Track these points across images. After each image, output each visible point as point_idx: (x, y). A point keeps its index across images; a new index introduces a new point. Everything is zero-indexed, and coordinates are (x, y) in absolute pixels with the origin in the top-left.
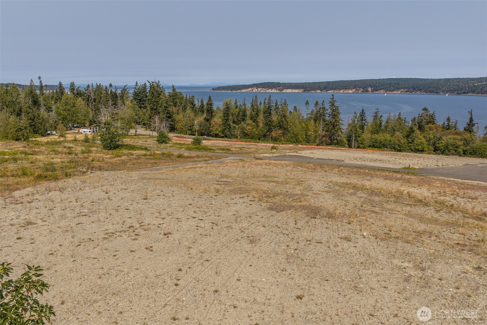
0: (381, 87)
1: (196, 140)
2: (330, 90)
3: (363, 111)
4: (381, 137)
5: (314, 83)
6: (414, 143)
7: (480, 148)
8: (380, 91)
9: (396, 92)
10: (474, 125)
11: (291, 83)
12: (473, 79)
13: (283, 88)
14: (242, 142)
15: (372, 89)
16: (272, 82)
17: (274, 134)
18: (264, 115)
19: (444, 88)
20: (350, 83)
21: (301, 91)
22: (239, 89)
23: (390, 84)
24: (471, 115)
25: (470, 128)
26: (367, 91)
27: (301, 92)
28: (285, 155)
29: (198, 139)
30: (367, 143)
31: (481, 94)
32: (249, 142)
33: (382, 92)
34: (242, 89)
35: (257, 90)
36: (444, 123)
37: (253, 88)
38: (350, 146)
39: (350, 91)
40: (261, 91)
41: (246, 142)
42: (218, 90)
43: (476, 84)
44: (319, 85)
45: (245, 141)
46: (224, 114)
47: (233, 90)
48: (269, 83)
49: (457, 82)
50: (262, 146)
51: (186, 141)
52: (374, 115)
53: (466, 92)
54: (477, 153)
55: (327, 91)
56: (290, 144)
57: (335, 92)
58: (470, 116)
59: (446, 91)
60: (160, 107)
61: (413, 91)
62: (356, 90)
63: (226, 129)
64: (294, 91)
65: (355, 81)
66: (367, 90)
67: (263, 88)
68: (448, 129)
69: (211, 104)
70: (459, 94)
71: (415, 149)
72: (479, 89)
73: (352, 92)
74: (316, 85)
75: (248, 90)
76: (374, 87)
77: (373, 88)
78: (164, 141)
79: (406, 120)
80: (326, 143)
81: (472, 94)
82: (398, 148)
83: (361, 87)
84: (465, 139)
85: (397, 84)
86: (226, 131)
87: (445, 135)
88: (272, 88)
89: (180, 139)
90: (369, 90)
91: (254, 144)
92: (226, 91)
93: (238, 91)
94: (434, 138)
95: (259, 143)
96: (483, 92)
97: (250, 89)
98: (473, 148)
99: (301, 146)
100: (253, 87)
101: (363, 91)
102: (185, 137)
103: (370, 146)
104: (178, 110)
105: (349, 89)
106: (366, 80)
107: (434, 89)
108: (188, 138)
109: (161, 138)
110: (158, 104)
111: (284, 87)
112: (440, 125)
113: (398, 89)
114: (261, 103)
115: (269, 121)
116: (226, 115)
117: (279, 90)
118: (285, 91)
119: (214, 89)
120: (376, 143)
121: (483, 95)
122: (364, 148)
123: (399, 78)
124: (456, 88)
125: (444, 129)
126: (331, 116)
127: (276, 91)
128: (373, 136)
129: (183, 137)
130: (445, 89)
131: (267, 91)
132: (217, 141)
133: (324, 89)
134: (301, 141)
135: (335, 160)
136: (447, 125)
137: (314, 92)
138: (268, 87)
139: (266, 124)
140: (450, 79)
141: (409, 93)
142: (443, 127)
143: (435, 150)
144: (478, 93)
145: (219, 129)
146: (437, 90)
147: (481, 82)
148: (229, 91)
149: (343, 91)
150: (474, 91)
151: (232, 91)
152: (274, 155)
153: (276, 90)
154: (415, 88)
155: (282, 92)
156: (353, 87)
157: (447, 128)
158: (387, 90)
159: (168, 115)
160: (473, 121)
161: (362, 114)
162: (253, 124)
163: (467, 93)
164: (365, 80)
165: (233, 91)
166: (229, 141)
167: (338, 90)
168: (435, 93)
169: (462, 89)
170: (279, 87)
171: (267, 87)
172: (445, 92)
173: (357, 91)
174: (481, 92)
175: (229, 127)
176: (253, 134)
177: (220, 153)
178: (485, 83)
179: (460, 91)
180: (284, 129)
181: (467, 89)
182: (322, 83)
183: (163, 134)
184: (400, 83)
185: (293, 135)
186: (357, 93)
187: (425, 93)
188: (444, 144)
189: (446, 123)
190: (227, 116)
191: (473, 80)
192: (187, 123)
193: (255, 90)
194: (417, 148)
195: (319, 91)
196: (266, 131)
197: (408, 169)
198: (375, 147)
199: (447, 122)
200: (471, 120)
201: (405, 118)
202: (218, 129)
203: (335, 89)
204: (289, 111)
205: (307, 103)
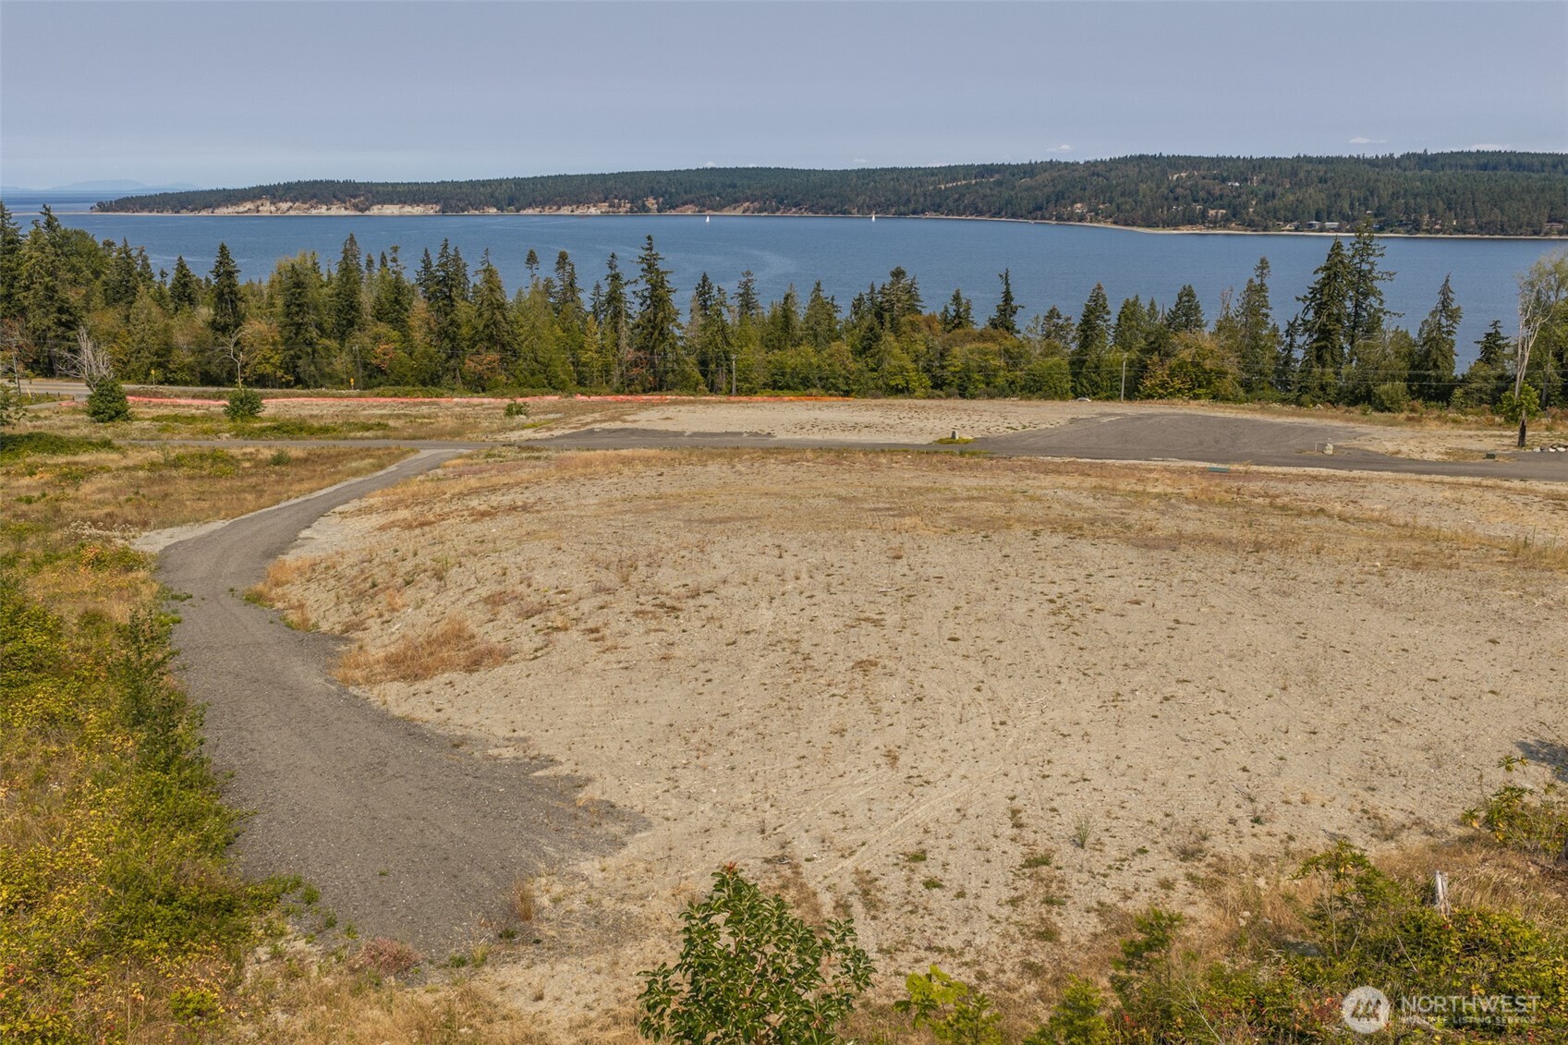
0: (686, 197)
1: (241, 401)
2: (530, 205)
3: (705, 279)
4: (791, 358)
5: (472, 184)
6: (883, 369)
7: (1049, 374)
8: (683, 209)
9: (729, 211)
10: (1015, 312)
11: (394, 185)
12: (932, 172)
13: (367, 199)
14: (384, 396)
15: (657, 203)
16: (327, 182)
17: (470, 365)
18: (432, 306)
19: (860, 199)
20: (589, 183)
21: (431, 210)
22: (205, 207)
23: (710, 186)
24: (1007, 284)
25: (1004, 318)
26: (645, 209)
27: (431, 212)
28: (592, 431)
29: (247, 398)
30: (760, 377)
31: (958, 215)
32: (406, 395)
33: (689, 213)
34: (219, 206)
35: (273, 208)
36: (946, 311)
37: (259, 203)
38: (713, 389)
39: (593, 211)
40: (292, 213)
41: (395, 395)
42: (122, 209)
43: (943, 187)
44: (490, 190)
45: (392, 393)
46: (288, 306)
47: (183, 208)
48: (315, 182)
49: (893, 179)
50: (457, 404)
51: (174, 406)
52: (742, 291)
53: (919, 210)
54: (1045, 388)
55: (518, 211)
56: (547, 394)
57: (546, 213)
58: (1004, 288)
59: (868, 207)
60: (27, 288)
61: (778, 209)
62: (610, 206)
63: (300, 358)
64: (408, 210)
65: (603, 178)
66: (644, 206)
67: (297, 200)
68: (956, 326)
69: (230, 274)
70: (901, 214)
71: (887, 385)
72: (950, 202)
73: (599, 213)
74: (482, 189)
75: (241, 209)
76: (663, 196)
77: (661, 200)
78: (118, 413)
79: (835, 303)
80: (642, 384)
81: (933, 215)
82: (845, 388)
83: (625, 197)
84: (1007, 351)
85: (730, 186)
86: (300, 362)
87: (955, 342)
88: (328, 203)
89: (146, 400)
90: (650, 205)
91: (427, 400)
92: (154, 214)
93: (204, 213)
94: (928, 352)
95: (441, 396)
96: (961, 207)
97: (249, 205)
98: (1034, 375)
99: (584, 398)
100: (260, 198)
101: (631, 209)
102: (162, 393)
103: (765, 385)
104: (87, 298)
105: (587, 202)
106: (637, 173)
107: (835, 200)
108: (177, 396)
109: (109, 402)
110: (14, 278)
111: (370, 195)
112: (935, 316)
113: (736, 202)
114: (370, 263)
115: (451, 325)
116: (297, 309)
117: (356, 207)
118: (375, 210)
119: (103, 207)
120: (783, 374)
121: (963, 217)
122: (751, 392)
123: (734, 167)
124: (892, 197)
125: (949, 327)
126: (648, 302)
127: (343, 212)
128: (771, 357)
129: (155, 395)
130: (864, 200)
131: (314, 212)
132: (293, 400)
133: (509, 205)
134: (563, 382)
135: (745, 435)
136: (954, 314)
137: (477, 213)
138: (314, 196)
139: (443, 334)
140: (875, 171)
141: (766, 214)
142: (945, 321)
143: (936, 386)
144: (950, 212)
145: (276, 359)
146: (843, 206)
147: (955, 180)
148: (165, 214)
149: (570, 208)
150: (939, 206)
151: (178, 212)
152: (557, 433)
153: (346, 209)
154: (783, 200)
155: (367, 213)
156: (602, 196)
157: (956, 322)
158: (703, 205)
159: (65, 317)
160: (1012, 300)
161: (703, 287)
162: (395, 334)
163: (923, 212)
164: (633, 173)
165: (184, 214)
166: (333, 396)
167: (555, 208)
168: (838, 212)
169: (908, 201)
170: (355, 197)
171: (312, 198)
172: (866, 209)
173: (615, 209)
174: (958, 209)
175: (309, 350)
176: (401, 370)
177: (368, 438)
178: (964, 182)
179: (905, 205)
180: (503, 346)
181: (922, 199)
182: (500, 182)
183: (112, 390)
184: (739, 183)
185: (535, 364)
186: (615, 215)
187: (811, 214)
188: (958, 369)
189: (952, 309)
190: (297, 313)
191: (933, 175)
192: (142, 340)
193: (267, 208)
194: (893, 383)
195: (493, 211)
196: (444, 356)
197: (951, 443)
198: (781, 388)
199: (954, 307)
200: (1008, 297)
201: (833, 299)
202: (271, 357)
203: (543, 204)
204: (471, 285)
205: (532, 259)
